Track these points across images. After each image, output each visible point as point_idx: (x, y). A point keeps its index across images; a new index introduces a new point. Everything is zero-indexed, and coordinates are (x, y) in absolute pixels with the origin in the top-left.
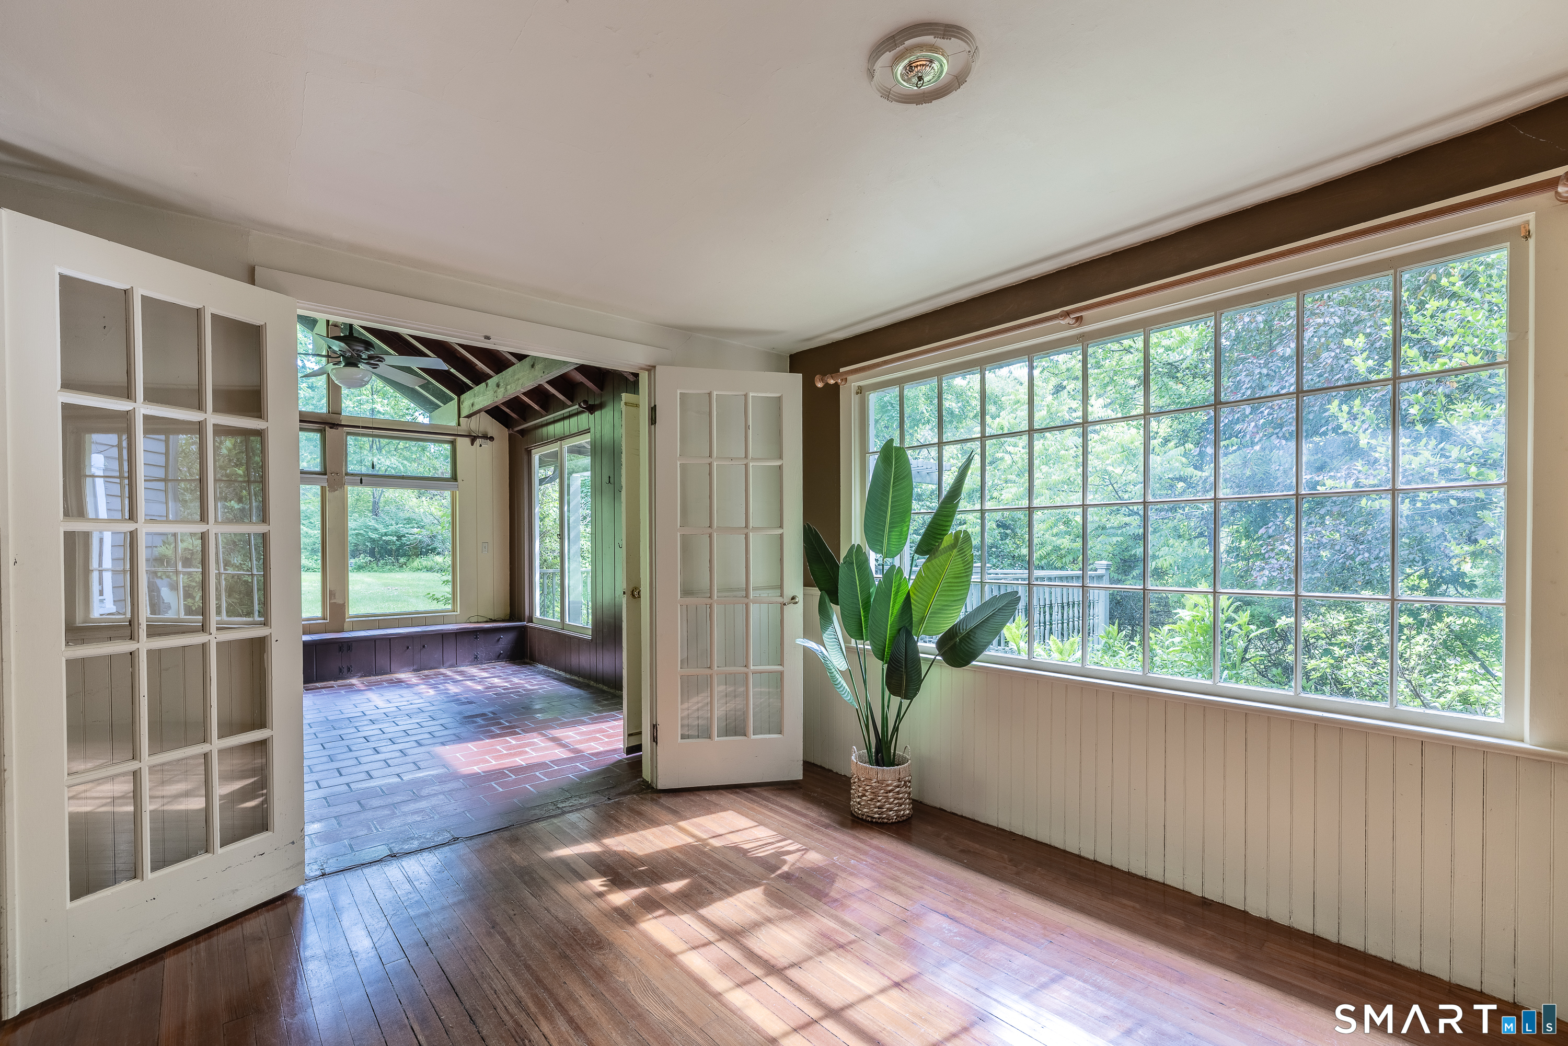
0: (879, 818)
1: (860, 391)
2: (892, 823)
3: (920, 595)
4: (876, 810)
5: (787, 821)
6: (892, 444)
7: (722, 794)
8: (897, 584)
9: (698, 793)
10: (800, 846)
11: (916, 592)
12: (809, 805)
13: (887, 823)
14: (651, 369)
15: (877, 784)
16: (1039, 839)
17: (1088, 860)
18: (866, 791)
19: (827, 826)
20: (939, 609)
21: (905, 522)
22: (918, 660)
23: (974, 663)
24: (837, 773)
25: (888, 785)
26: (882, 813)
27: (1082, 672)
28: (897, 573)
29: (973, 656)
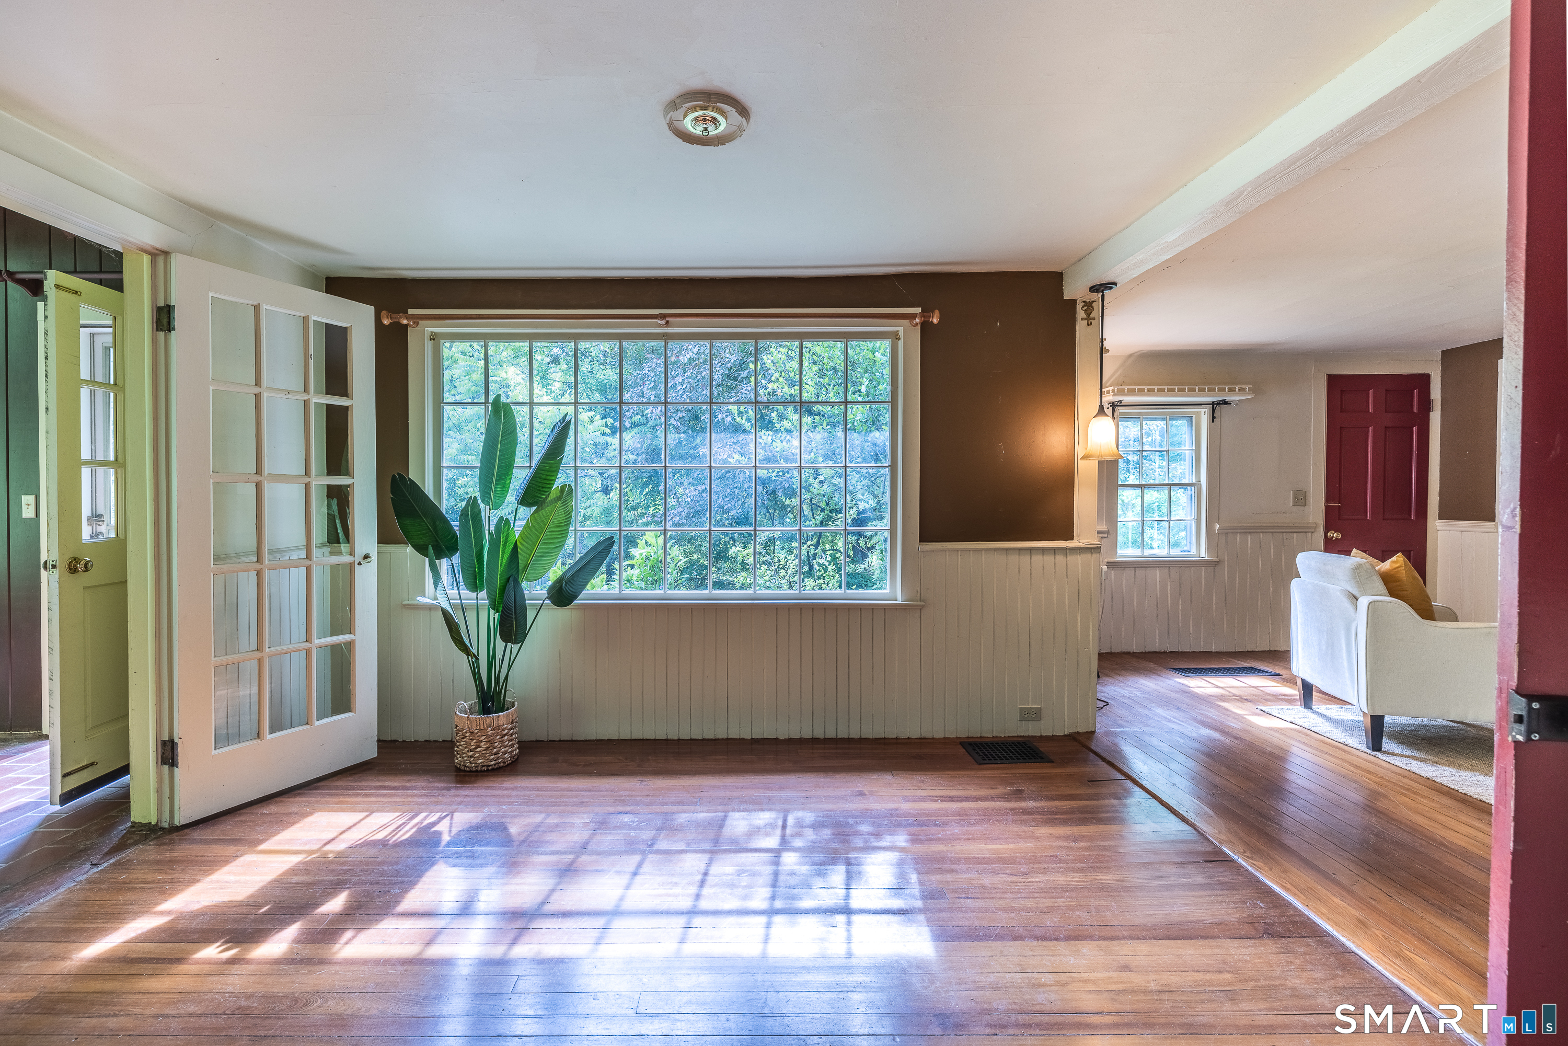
0: (495, 765)
1: (434, 337)
2: (508, 765)
3: (526, 545)
4: (492, 757)
5: (398, 799)
6: (499, 400)
7: (281, 802)
8: (505, 534)
9: (244, 811)
10: (440, 814)
11: (522, 542)
12: (407, 778)
13: (503, 767)
14: (159, 255)
15: (493, 732)
16: (634, 737)
17: (673, 740)
18: (481, 742)
19: (448, 789)
20: (541, 556)
21: (508, 475)
22: (524, 607)
23: (576, 602)
24: (404, 741)
25: (504, 730)
26: (498, 758)
27: (665, 597)
28: (505, 524)
29: (575, 597)
